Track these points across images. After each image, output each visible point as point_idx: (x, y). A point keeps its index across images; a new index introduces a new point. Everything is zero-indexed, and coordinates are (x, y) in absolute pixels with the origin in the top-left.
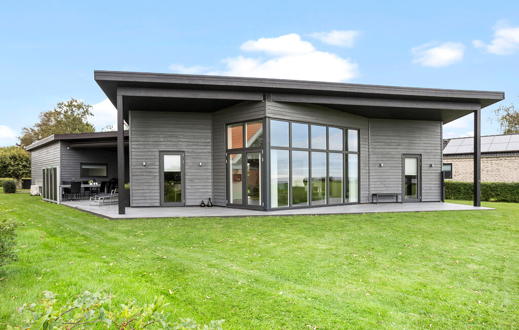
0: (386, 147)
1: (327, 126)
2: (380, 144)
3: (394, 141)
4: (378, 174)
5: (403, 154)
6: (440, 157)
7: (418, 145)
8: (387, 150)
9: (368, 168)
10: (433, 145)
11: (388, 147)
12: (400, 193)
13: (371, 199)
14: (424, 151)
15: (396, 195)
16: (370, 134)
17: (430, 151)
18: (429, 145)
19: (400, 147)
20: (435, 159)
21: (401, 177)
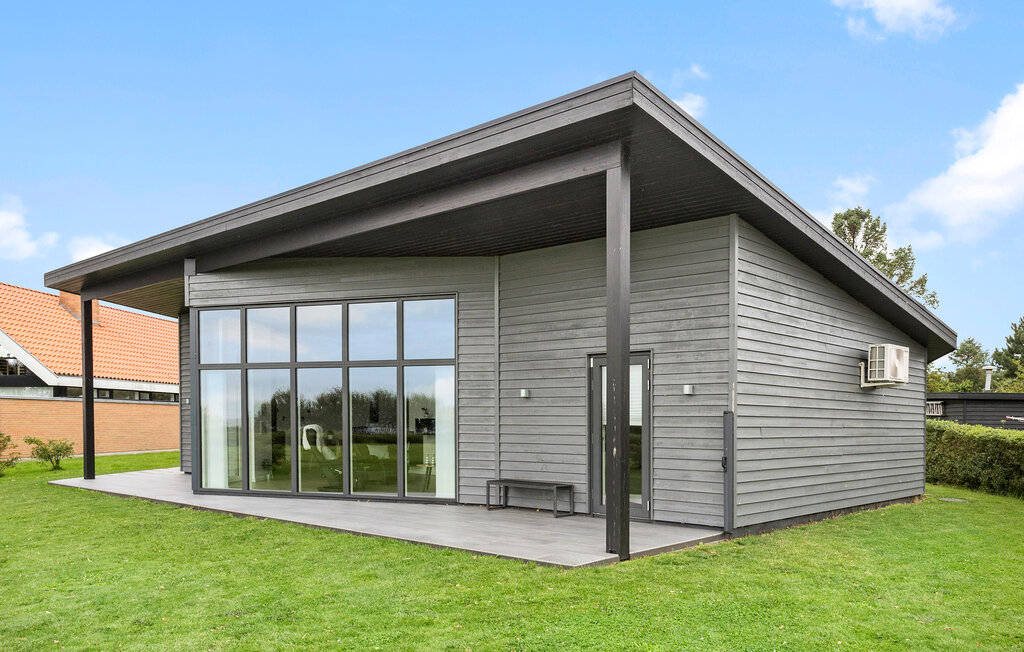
0: (540, 337)
1: (345, 303)
2: (525, 329)
4: (518, 420)
5: (590, 356)
6: (724, 356)
7: (639, 318)
8: (541, 346)
9: (492, 403)
10: (697, 311)
11: (547, 336)
12: (581, 484)
13: (502, 494)
14: (660, 338)
15: (567, 489)
16: (497, 301)
17: (684, 335)
18: (682, 314)
19: (580, 332)
20: (700, 366)
21: (584, 431)
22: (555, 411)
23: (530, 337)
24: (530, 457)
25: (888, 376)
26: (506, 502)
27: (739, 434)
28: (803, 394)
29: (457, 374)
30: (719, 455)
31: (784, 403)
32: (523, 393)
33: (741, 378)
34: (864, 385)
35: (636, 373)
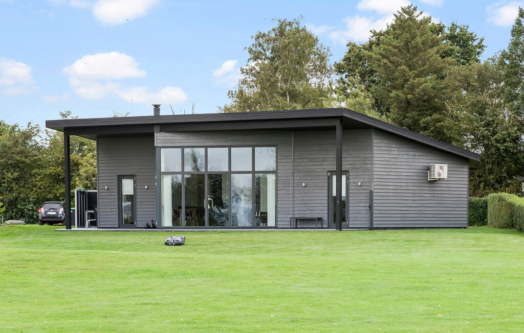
0: (310, 164)
1: (230, 147)
2: (304, 160)
3: (318, 156)
4: (301, 195)
5: (328, 171)
6: (370, 173)
7: (345, 159)
8: (311, 167)
9: (290, 188)
10: (362, 159)
11: (313, 164)
12: (325, 217)
13: (295, 223)
14: (351, 167)
15: (320, 219)
16: (293, 149)
17: (359, 166)
18: (358, 159)
19: (325, 163)
20: (364, 176)
21: (326, 198)
22: (315, 191)
23: (306, 164)
24: (306, 209)
25: (436, 177)
26: (296, 226)
27: (375, 198)
28: (400, 184)
29: (277, 177)
30: (368, 205)
31: (392, 188)
32: (304, 185)
33: (375, 180)
34: (429, 180)
35: (344, 178)
